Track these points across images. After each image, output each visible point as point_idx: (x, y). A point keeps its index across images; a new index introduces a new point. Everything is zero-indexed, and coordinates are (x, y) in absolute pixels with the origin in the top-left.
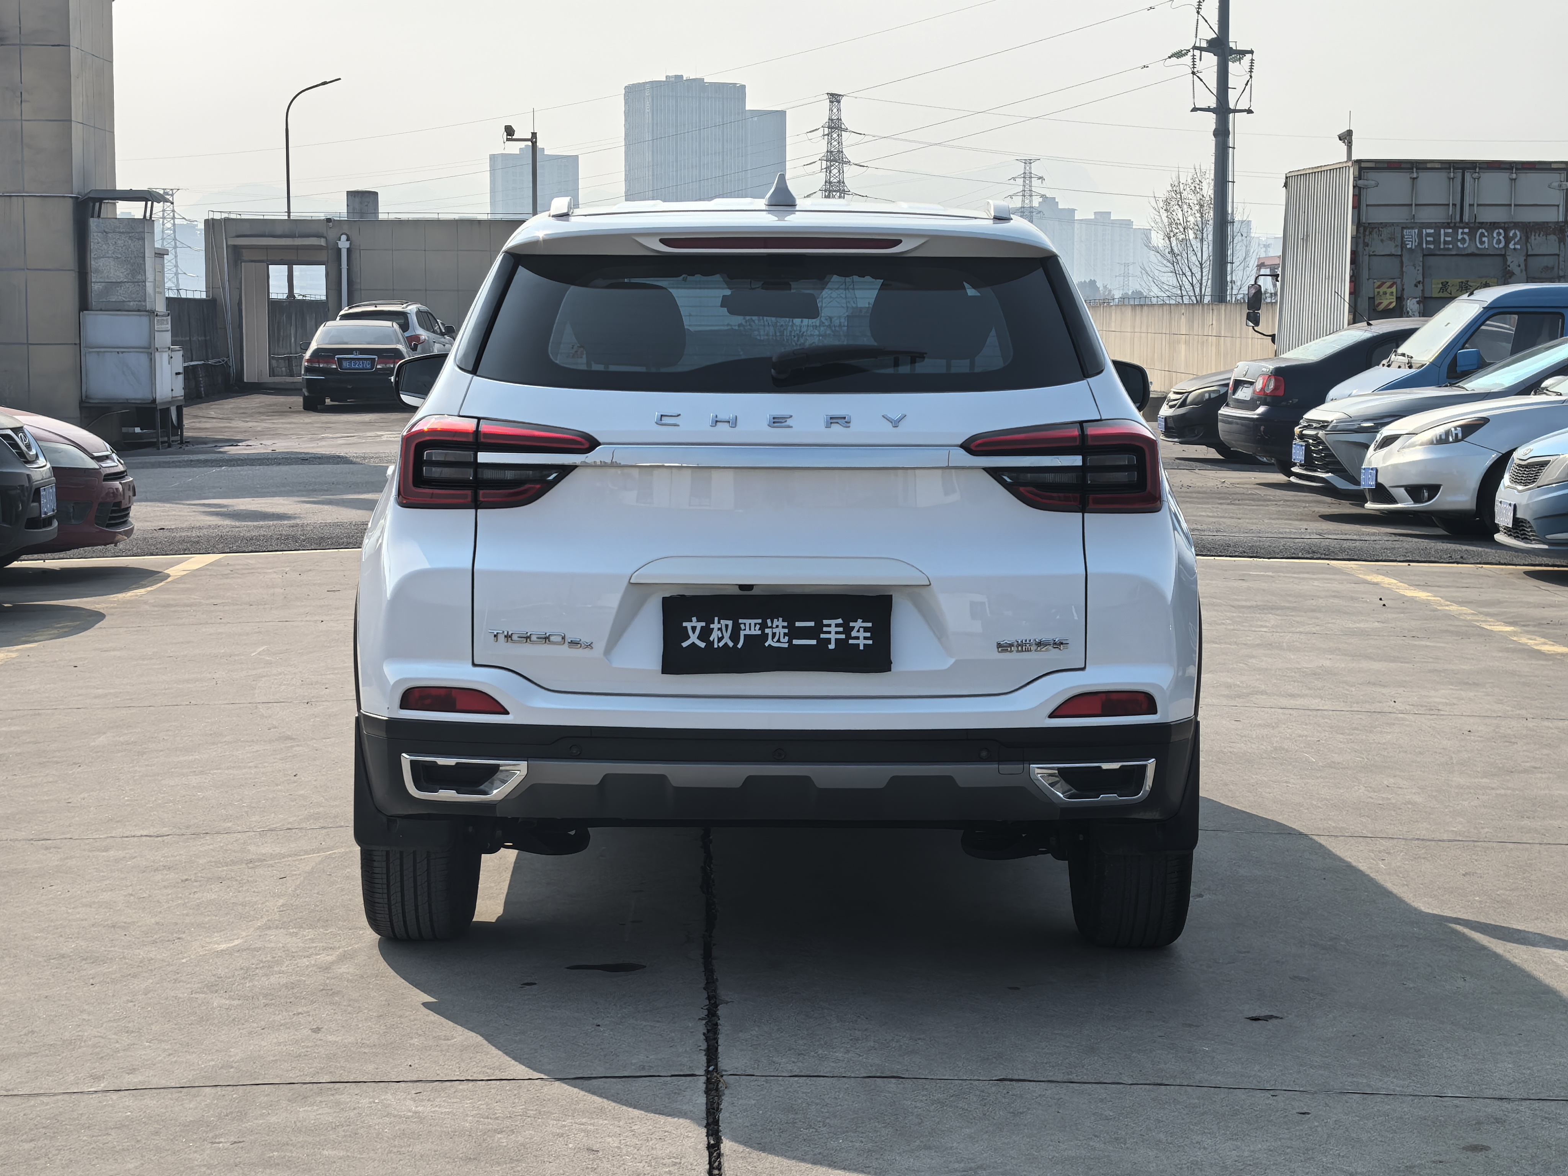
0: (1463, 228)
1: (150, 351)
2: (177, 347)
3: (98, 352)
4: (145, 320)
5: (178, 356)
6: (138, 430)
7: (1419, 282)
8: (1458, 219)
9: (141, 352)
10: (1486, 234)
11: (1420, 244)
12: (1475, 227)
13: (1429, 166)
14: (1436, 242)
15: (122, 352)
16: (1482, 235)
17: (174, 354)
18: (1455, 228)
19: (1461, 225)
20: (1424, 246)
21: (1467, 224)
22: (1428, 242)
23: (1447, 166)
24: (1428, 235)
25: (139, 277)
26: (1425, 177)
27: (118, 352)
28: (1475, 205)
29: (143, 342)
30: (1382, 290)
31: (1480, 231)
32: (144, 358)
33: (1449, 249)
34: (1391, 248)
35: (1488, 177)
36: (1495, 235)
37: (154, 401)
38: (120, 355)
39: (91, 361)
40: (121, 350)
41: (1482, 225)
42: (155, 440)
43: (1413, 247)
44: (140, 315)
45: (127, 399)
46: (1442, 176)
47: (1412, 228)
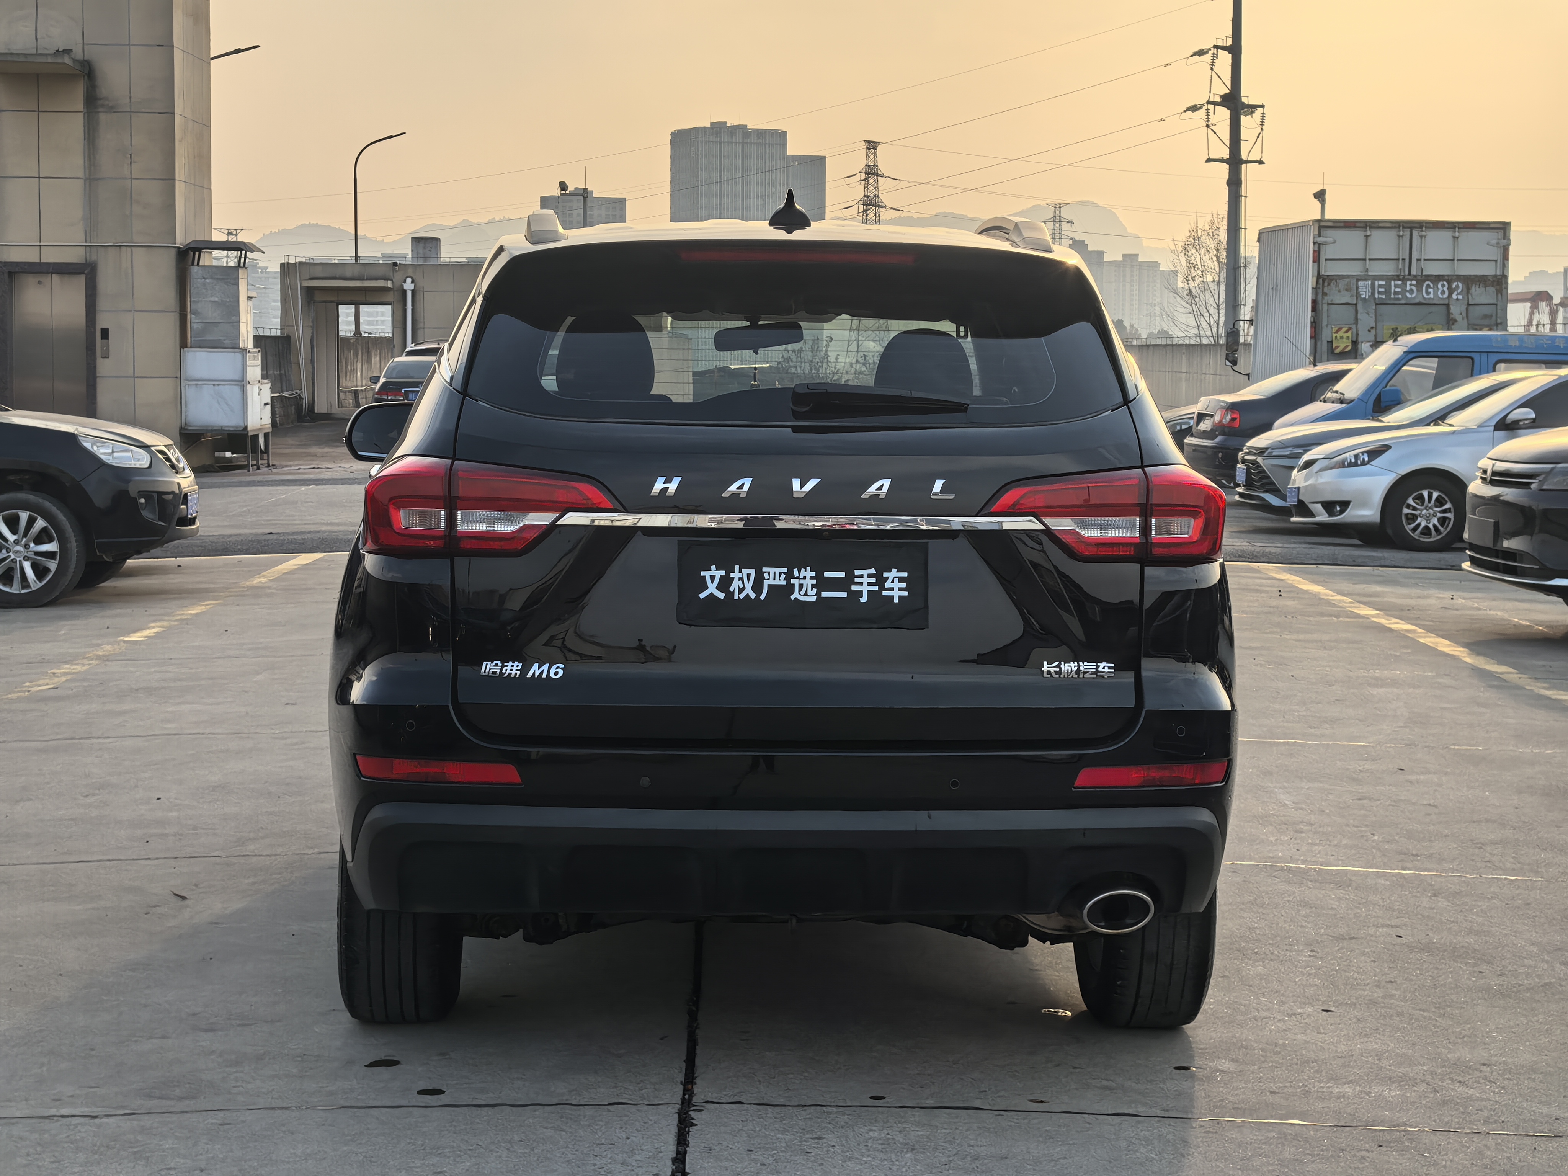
0: (1411, 280)
1: (242, 383)
2: (266, 381)
3: (197, 384)
4: (239, 356)
5: (267, 387)
6: (228, 454)
7: (1372, 328)
8: (1407, 273)
9: (235, 385)
10: (1432, 286)
11: (1373, 294)
12: (1421, 279)
13: (1381, 225)
14: (1387, 292)
15: (218, 385)
16: (1428, 286)
17: (262, 387)
18: (1404, 280)
19: (1410, 277)
20: (1376, 296)
21: (1415, 276)
22: (1379, 293)
23: (1397, 225)
24: (1380, 286)
25: (233, 318)
26: (1376, 235)
27: (214, 385)
28: (1422, 260)
29: (237, 377)
30: (1340, 334)
31: (1427, 283)
32: (237, 390)
33: (1399, 299)
34: (1346, 298)
35: (1432, 235)
36: (1440, 286)
37: (246, 428)
38: (217, 387)
39: (190, 393)
40: (216, 382)
41: (1428, 278)
42: (246, 463)
43: (1367, 297)
44: (235, 352)
45: (222, 427)
46: (1392, 234)
47: (1366, 280)
